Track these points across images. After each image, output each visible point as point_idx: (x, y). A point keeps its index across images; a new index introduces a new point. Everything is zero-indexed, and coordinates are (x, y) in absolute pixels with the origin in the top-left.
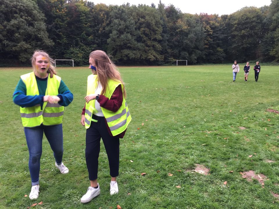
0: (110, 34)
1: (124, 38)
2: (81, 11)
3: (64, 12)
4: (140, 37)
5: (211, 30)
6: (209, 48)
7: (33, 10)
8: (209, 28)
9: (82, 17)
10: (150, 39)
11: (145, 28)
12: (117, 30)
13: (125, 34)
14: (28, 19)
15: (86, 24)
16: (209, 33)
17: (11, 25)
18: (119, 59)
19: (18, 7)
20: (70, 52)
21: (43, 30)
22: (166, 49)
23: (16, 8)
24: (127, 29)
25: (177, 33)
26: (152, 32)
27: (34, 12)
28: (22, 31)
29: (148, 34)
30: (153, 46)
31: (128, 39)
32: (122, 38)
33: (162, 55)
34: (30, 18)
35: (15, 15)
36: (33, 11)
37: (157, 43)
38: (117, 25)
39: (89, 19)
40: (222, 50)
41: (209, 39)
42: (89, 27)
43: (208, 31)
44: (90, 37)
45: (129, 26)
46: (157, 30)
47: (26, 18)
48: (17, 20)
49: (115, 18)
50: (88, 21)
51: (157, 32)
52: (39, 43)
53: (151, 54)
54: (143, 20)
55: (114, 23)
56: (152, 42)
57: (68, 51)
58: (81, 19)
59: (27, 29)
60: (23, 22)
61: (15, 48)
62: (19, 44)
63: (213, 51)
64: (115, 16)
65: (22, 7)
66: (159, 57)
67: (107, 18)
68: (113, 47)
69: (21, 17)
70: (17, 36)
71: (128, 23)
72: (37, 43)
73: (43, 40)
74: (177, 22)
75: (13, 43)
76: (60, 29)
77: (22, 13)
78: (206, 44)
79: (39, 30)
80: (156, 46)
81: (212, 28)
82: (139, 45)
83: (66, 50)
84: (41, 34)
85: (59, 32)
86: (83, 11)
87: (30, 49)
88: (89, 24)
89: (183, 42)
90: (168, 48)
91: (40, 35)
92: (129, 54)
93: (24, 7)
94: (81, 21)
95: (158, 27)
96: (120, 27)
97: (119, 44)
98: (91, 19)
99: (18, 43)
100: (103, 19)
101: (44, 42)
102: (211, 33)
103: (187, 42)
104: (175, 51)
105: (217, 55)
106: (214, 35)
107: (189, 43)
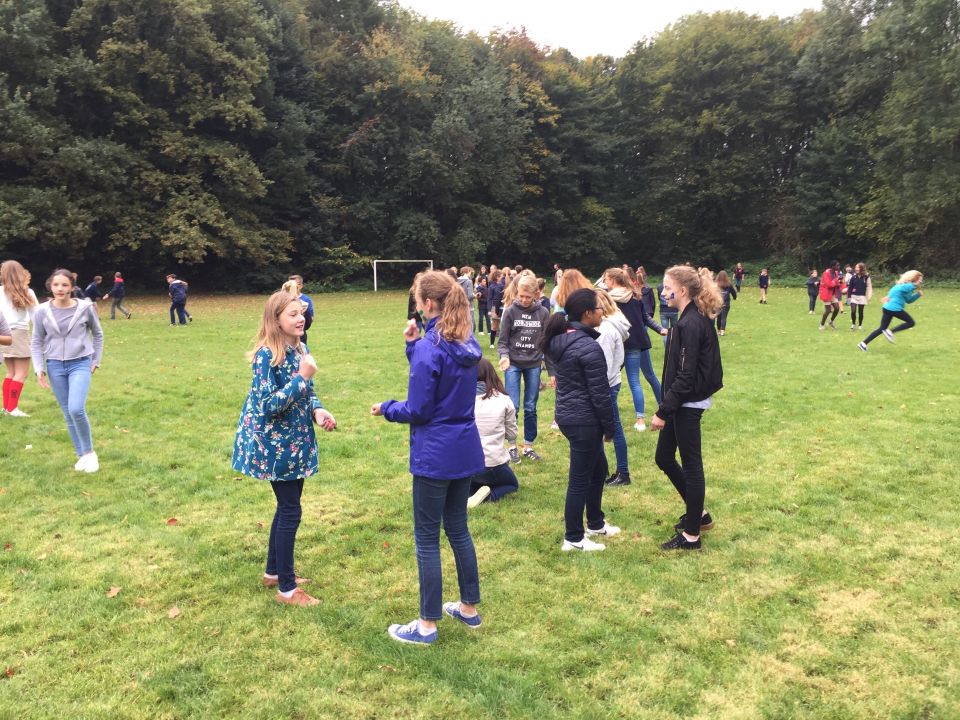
4: (94, 95)
5: (549, 107)
6: (544, 200)
8: (539, 95)
10: (182, 120)
11: (129, 40)
16: (542, 120)
22: (303, 195)
26: (196, 77)
29: (163, 88)
33: (274, 231)
40: (608, 209)
41: (545, 152)
43: (535, 110)
56: (195, 139)
63: (567, 215)
74: (366, 43)
78: (529, 179)
81: (557, 99)
89: (402, 158)
90: (319, 189)
102: (551, 119)
103: (428, 156)
104: (363, 207)
105: (585, 236)
106: (565, 130)
107: (438, 161)
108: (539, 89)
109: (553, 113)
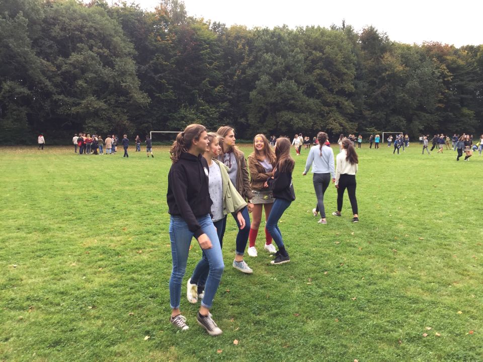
0: (257, 82)
1: (283, 89)
2: (201, 40)
3: (170, 41)
4: (312, 86)
5: (449, 74)
6: (445, 109)
7: (114, 37)
8: (445, 70)
9: (204, 50)
10: (331, 91)
11: (321, 69)
12: (268, 74)
13: (284, 81)
14: (104, 53)
15: (211, 64)
16: (446, 79)
17: (70, 64)
18: (271, 129)
19: (86, 29)
20: (179, 117)
21: (130, 75)
22: (361, 111)
23: (82, 32)
24: (288, 71)
25: (383, 78)
26: (336, 77)
27: (115, 39)
28: (90, 75)
29: (328, 82)
30: (338, 105)
31: (289, 91)
32: (279, 89)
33: (353, 123)
34: (106, 52)
35: (78, 45)
36: (112, 38)
37: (346, 98)
38: (270, 64)
39: (217, 55)
40: (472, 112)
41: (447, 91)
42: (216, 69)
43: (443, 76)
44: (218, 88)
45: (291, 66)
46: (344, 74)
47: (100, 50)
48: (81, 54)
49: (264, 51)
50: (214, 58)
51: (345, 77)
52: (122, 99)
53: (335, 120)
54: (318, 54)
55: (262, 60)
56: (336, 96)
57: (175, 115)
58: (202, 55)
59: (101, 72)
60: (93, 58)
61: (75, 108)
62: (83, 102)
63: (454, 115)
64: (266, 46)
65: (93, 30)
66: (348, 125)
67: (251, 51)
68: (261, 107)
69: (91, 48)
70: (81, 85)
71: (290, 60)
72: (117, 99)
73: (130, 93)
74: (382, 58)
75: (74, 99)
76: (161, 73)
77: (92, 42)
78: (440, 101)
79: (123, 73)
80: (343, 104)
81: (451, 70)
82: (311, 102)
83: (171, 114)
84: (126, 82)
85: (161, 78)
86: (206, 38)
87: (104, 110)
88: (216, 63)
89: (394, 97)
90: (366, 109)
91: (124, 84)
92: (292, 119)
93: (96, 29)
94: (202, 57)
95: (347, 68)
96: (275, 68)
97: (272, 100)
98: (219, 54)
99: (83, 99)
100: (242, 53)
101: (132, 97)
102: (449, 78)
103: (404, 96)
104: (379, 114)
105: (462, 123)
106: (455, 82)
107: (408, 98)
108: (445, 68)
109: (450, 76)
